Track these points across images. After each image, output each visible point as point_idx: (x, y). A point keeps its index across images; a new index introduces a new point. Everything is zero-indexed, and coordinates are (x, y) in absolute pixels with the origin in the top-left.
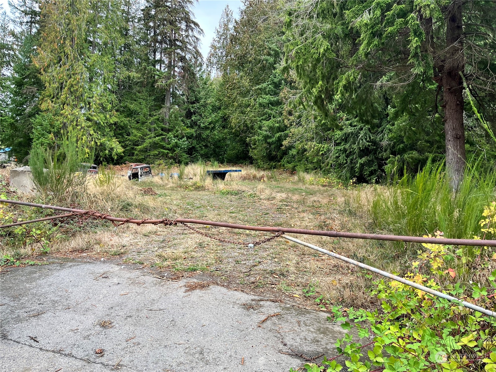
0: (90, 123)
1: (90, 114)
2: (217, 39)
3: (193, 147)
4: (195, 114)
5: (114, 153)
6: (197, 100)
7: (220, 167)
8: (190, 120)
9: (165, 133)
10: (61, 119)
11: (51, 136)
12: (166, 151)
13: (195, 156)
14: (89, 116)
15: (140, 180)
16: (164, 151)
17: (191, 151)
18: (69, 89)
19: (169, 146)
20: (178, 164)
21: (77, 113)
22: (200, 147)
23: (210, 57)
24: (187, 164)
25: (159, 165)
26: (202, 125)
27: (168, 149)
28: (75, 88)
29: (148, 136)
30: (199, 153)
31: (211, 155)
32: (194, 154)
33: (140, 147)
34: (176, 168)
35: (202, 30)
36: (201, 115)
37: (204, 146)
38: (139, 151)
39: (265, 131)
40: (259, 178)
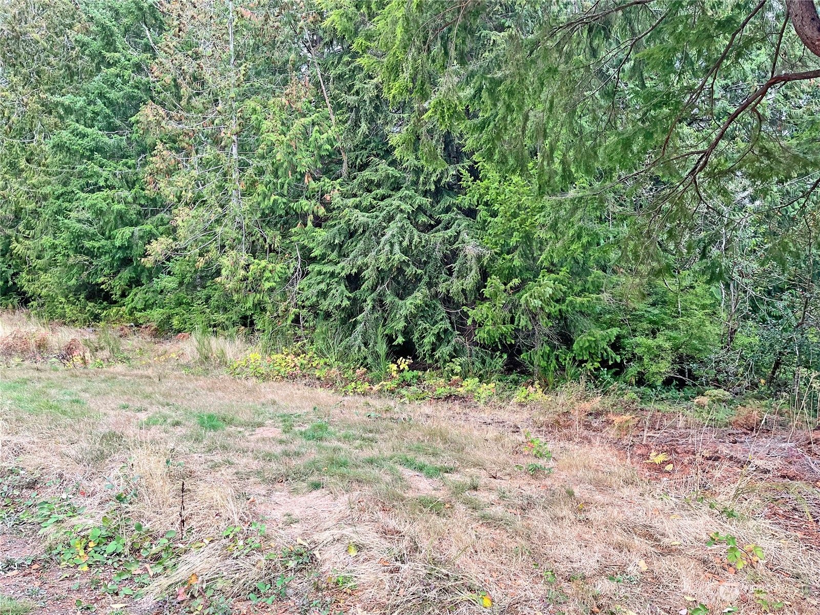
39: (79, 221)
40: (59, 349)
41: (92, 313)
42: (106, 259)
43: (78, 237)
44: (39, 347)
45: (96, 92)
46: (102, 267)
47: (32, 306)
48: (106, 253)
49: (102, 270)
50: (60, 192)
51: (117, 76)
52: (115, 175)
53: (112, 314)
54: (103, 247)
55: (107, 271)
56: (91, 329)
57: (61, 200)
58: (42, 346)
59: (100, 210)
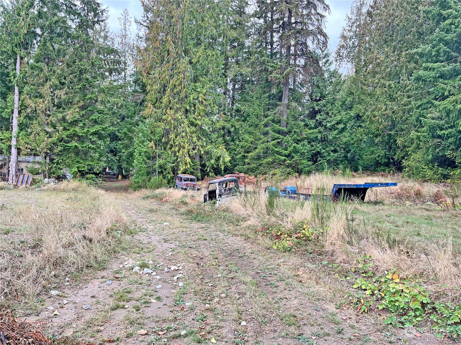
0: (193, 129)
1: (194, 118)
2: (348, 28)
3: (319, 153)
4: (320, 112)
5: (221, 162)
6: (323, 97)
7: (354, 176)
8: (314, 121)
9: (281, 137)
10: (162, 125)
11: (152, 144)
12: (283, 158)
13: (321, 163)
14: (194, 120)
15: (218, 202)
16: (281, 157)
17: (315, 157)
18: (172, 90)
19: (286, 152)
20: (297, 174)
21: (180, 117)
22: (327, 151)
23: (339, 49)
24: (309, 173)
25: (274, 174)
26: (329, 125)
27: (285, 156)
28: (178, 89)
29: (261, 141)
30: (326, 159)
31: (342, 161)
32: (320, 160)
33: (251, 154)
34: (294, 178)
35: (327, 6)
36: (327, 114)
37: (332, 151)
38: (250, 159)
39: (433, 119)
40: (430, 196)
41: (442, 174)
42: (451, 140)
43: (432, 129)
44: (416, 194)
45: (437, 39)
46: (448, 145)
47: (405, 171)
48: (452, 137)
49: (449, 146)
50: (419, 104)
51: (451, 24)
52: (455, 87)
53: (457, 173)
54: (450, 133)
55: (452, 147)
56: (442, 184)
57: (420, 109)
58: (418, 194)
59: (449, 110)
